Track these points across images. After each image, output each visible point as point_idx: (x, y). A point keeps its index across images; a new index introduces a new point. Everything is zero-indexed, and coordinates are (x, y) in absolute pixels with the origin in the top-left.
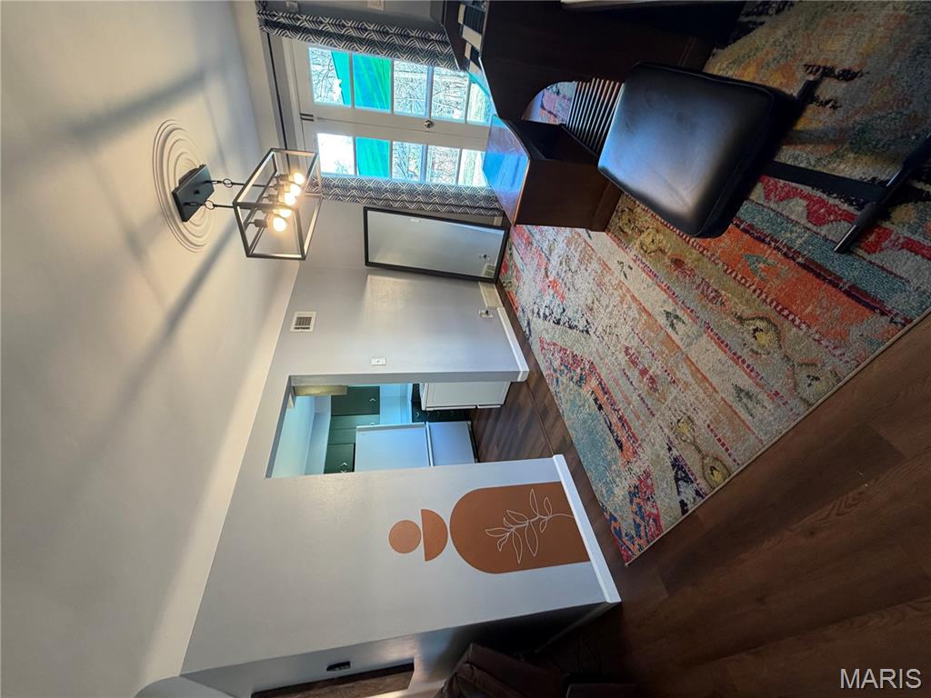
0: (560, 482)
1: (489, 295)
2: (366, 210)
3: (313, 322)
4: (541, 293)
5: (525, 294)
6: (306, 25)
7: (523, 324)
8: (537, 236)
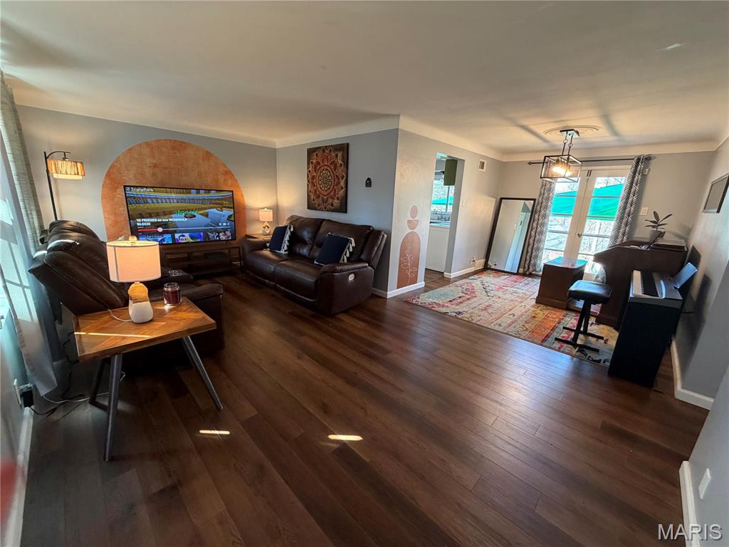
0: (416, 283)
1: (480, 264)
2: (534, 200)
3: (482, 170)
4: (494, 284)
5: (488, 279)
6: (636, 178)
7: (473, 277)
8: (520, 284)
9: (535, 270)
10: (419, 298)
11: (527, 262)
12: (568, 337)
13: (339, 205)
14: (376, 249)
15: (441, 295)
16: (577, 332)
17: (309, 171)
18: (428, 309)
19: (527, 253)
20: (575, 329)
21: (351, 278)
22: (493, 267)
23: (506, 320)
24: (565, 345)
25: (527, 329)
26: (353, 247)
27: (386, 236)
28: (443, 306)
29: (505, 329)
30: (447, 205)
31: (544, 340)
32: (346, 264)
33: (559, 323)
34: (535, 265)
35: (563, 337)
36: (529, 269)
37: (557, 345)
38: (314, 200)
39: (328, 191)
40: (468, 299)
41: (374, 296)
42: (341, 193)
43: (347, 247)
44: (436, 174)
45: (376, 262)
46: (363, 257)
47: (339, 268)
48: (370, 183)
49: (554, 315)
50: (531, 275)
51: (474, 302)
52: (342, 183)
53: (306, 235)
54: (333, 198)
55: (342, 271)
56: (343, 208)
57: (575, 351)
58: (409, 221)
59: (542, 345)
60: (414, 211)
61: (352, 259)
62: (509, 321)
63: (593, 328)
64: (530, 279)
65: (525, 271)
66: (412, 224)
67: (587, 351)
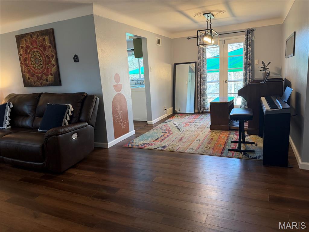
0: (129, 132)
1: (170, 111)
2: (195, 62)
3: (159, 45)
4: (182, 123)
5: (178, 120)
6: (249, 42)
7: (167, 121)
8: (198, 120)
9: (205, 109)
10: (133, 143)
11: (199, 104)
12: (235, 147)
13: (53, 79)
14: (92, 110)
15: (148, 137)
16: (240, 143)
17: (21, 55)
18: (141, 149)
19: (198, 99)
20: (238, 141)
21: (75, 137)
22: (179, 112)
23: (195, 145)
24: (235, 153)
25: (210, 148)
26: (72, 112)
27: (98, 99)
28: (152, 144)
29: (196, 150)
30: (140, 73)
31: (222, 153)
32: (67, 126)
33: (227, 139)
34: (204, 105)
35: (232, 148)
36: (201, 109)
37: (230, 154)
38: (29, 79)
39: (42, 70)
40: (168, 136)
41: (97, 149)
42: (54, 69)
43: (67, 112)
44: (128, 51)
45: (94, 121)
46: (82, 118)
47: (61, 130)
48: (78, 58)
49: (224, 135)
50: (203, 113)
51: (172, 137)
52: (53, 61)
53: (26, 109)
54: (47, 75)
55: (65, 133)
56: (58, 82)
57: (241, 155)
58: (115, 86)
59: (222, 156)
60: (117, 78)
61: (73, 121)
62: (198, 145)
63: (248, 138)
64: (203, 115)
65: (199, 111)
66: (118, 88)
67: (248, 153)
